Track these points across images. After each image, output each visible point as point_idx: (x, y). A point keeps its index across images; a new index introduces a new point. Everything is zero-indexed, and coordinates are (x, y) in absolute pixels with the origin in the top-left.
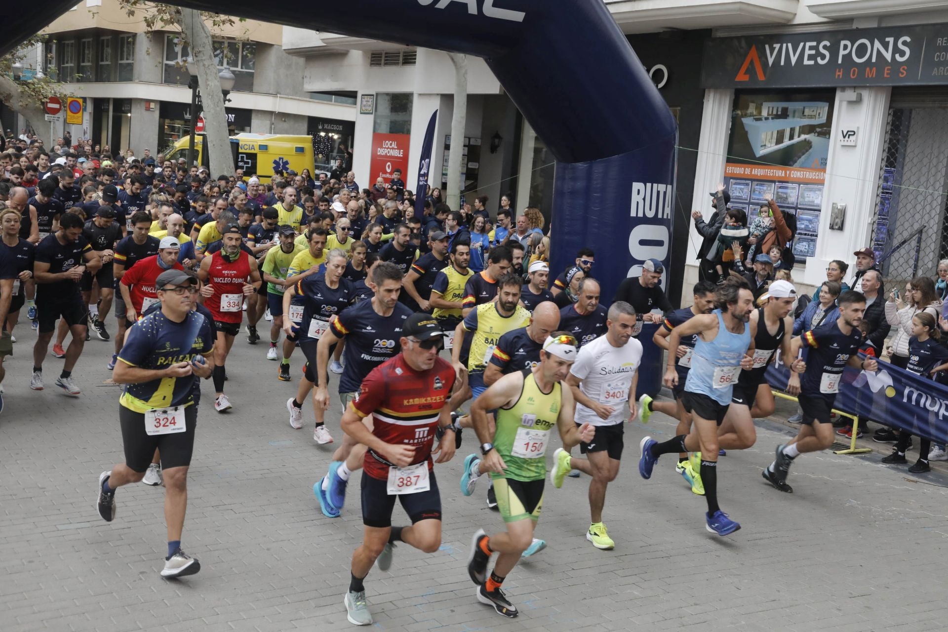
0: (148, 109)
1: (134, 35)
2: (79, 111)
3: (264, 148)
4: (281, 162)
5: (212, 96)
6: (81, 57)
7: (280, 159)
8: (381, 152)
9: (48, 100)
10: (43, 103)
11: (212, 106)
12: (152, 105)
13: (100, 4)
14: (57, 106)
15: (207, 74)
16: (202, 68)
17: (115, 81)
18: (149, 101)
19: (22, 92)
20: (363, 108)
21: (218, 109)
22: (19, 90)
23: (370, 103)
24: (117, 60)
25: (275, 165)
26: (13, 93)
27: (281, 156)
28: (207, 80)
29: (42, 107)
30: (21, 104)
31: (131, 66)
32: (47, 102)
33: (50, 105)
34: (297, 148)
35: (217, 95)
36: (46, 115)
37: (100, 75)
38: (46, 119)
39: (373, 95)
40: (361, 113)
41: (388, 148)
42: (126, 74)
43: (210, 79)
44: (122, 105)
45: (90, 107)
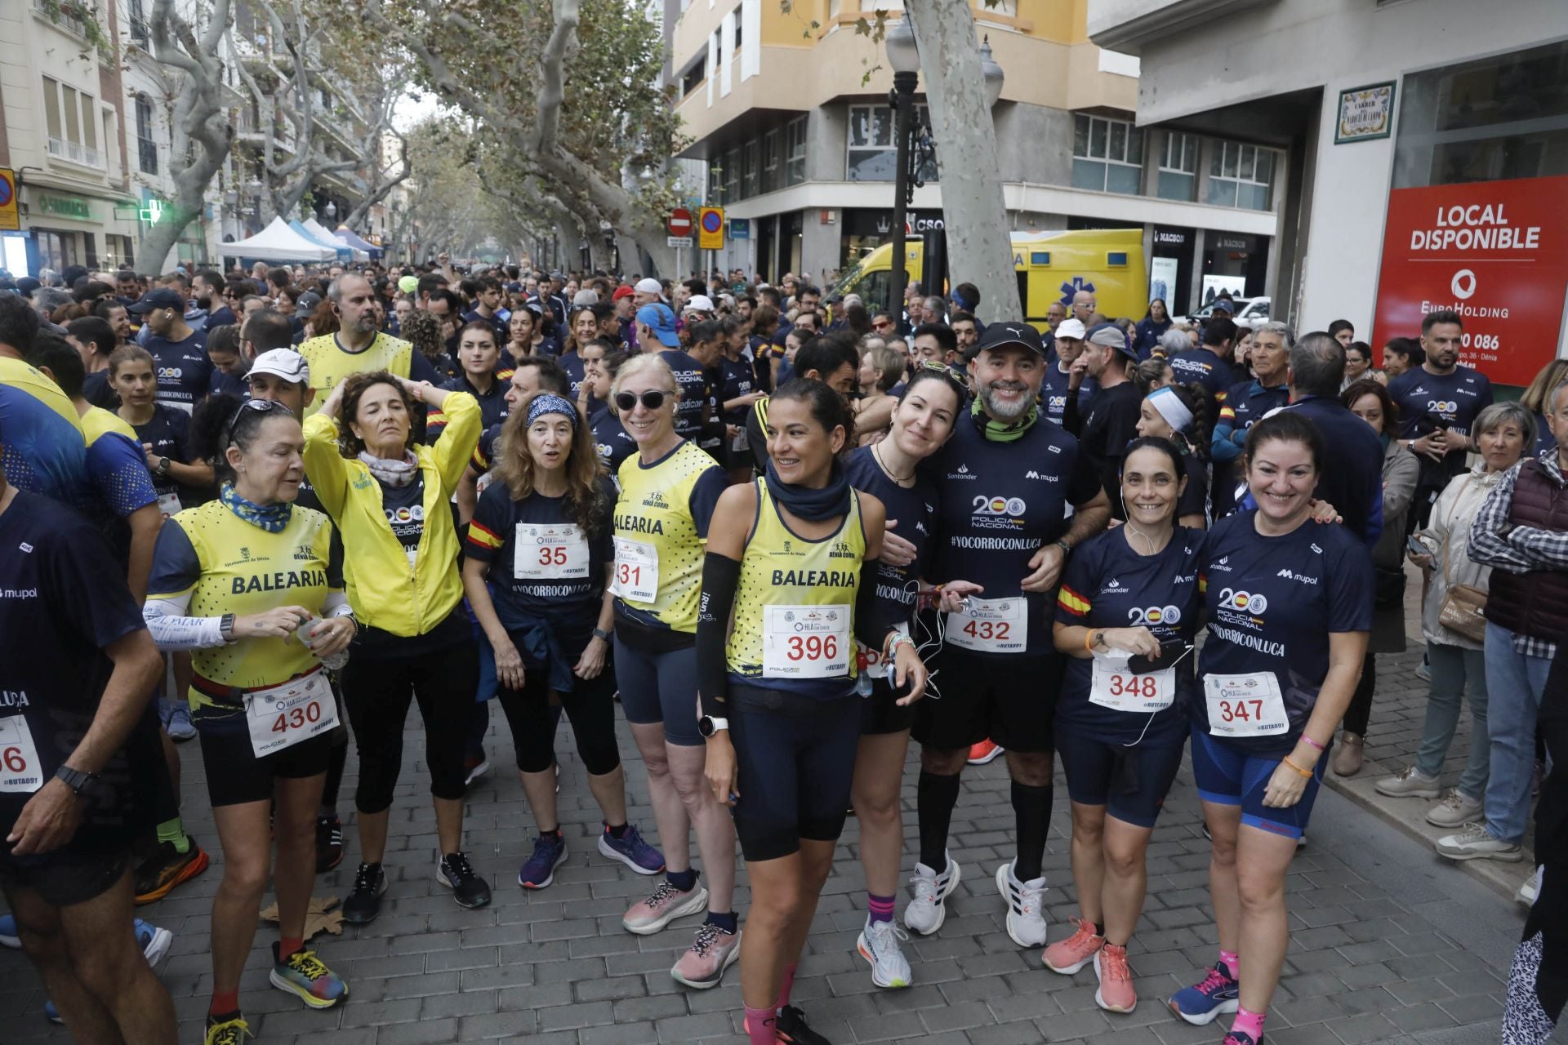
0: (825, 222)
1: (807, 113)
2: (717, 229)
3: (1042, 259)
4: (1077, 287)
5: (961, 94)
6: (744, 170)
7: (1076, 280)
8: (1421, 240)
9: (671, 214)
10: (664, 220)
11: (960, 125)
12: (831, 216)
13: (757, 73)
14: (684, 223)
15: (943, 30)
16: (930, 14)
17: (783, 187)
18: (825, 210)
19: (635, 206)
20: (1348, 127)
21: (977, 132)
22: (631, 203)
23: (1378, 107)
24: (784, 159)
25: (1064, 295)
26: (623, 208)
27: (1078, 275)
28: (945, 47)
29: (663, 226)
30: (632, 223)
31: (802, 162)
32: (670, 218)
33: (676, 222)
34: (1110, 255)
35: (973, 92)
36: (669, 238)
37: (767, 186)
38: (670, 244)
39: (1393, 84)
40: (1337, 142)
41: (1464, 225)
42: (794, 174)
43: (953, 43)
44: (791, 222)
45: (753, 232)
